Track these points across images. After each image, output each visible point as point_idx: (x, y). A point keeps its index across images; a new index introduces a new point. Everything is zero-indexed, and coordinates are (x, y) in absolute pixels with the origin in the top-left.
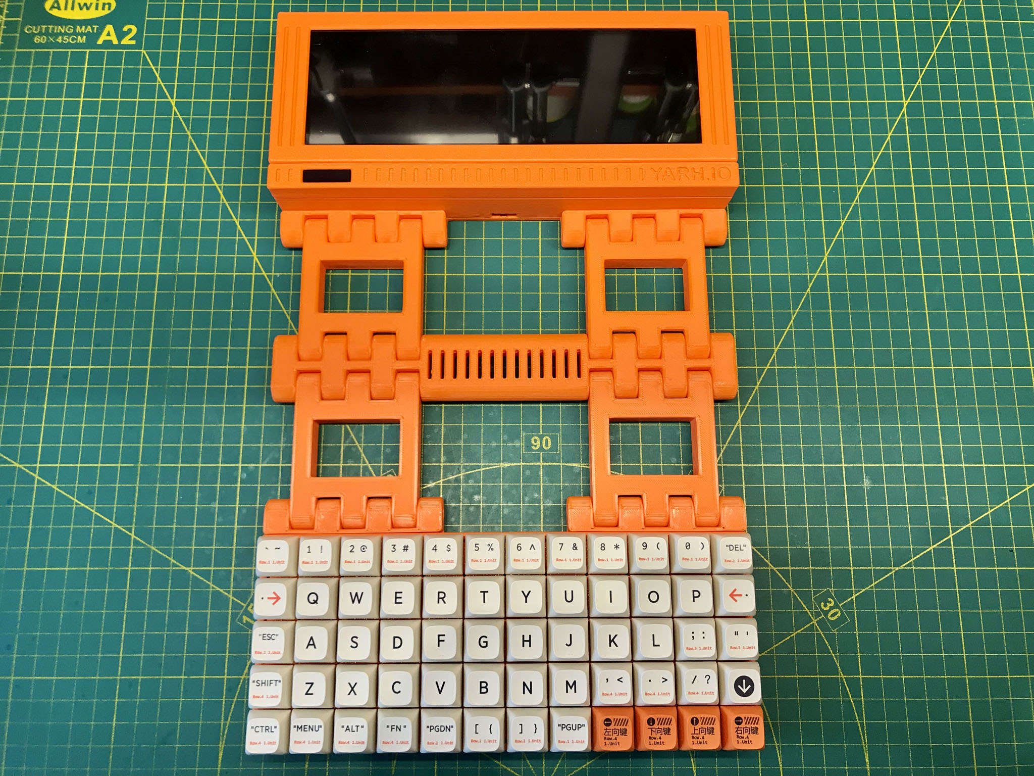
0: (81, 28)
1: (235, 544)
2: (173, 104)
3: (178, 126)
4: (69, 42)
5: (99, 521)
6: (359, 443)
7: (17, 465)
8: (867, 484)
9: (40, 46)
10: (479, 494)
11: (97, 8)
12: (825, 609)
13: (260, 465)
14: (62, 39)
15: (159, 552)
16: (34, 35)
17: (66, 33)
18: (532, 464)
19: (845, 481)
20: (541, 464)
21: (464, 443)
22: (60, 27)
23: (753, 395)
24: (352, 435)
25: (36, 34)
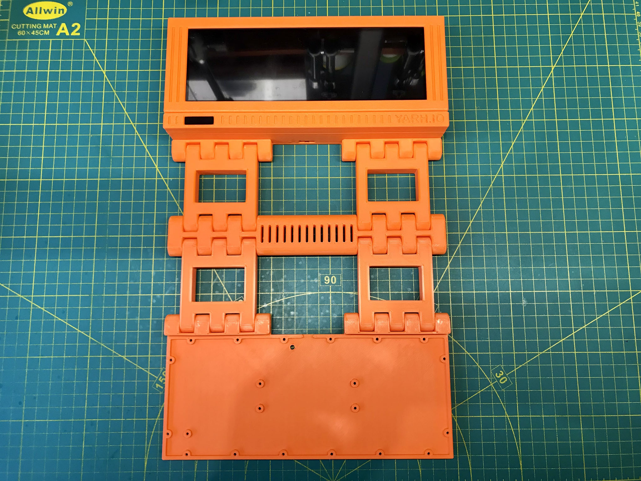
0: (46, 25)
1: (150, 342)
2: (104, 73)
3: (108, 88)
4: (39, 34)
5: (70, 329)
6: (222, 281)
7: (20, 296)
8: (524, 302)
9: (22, 37)
10: (293, 311)
11: (55, 13)
12: (498, 377)
13: (164, 295)
14: (35, 33)
15: (105, 347)
16: (17, 30)
17: (37, 29)
18: (325, 292)
19: (511, 301)
20: (331, 292)
21: (284, 280)
22: (33, 25)
23: (457, 250)
24: (218, 276)
25: (19, 30)
